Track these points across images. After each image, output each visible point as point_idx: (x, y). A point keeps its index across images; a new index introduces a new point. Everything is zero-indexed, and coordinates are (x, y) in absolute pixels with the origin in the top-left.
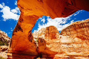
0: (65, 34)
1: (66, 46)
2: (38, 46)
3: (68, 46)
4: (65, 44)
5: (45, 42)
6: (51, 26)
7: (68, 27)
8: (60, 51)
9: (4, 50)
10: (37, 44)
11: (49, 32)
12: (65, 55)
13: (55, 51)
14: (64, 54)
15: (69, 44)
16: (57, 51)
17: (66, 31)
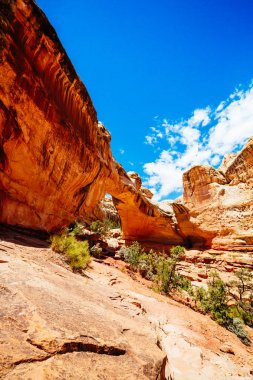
0: (236, 179)
1: (236, 214)
2: (176, 222)
3: (243, 213)
4: (234, 208)
5: (187, 211)
6: (194, 168)
7: (240, 156)
8: (220, 229)
9: (116, 236)
10: (174, 218)
11: (192, 185)
12: (235, 239)
13: (211, 230)
14: (233, 236)
15: (243, 208)
16: (216, 229)
17: (236, 170)
